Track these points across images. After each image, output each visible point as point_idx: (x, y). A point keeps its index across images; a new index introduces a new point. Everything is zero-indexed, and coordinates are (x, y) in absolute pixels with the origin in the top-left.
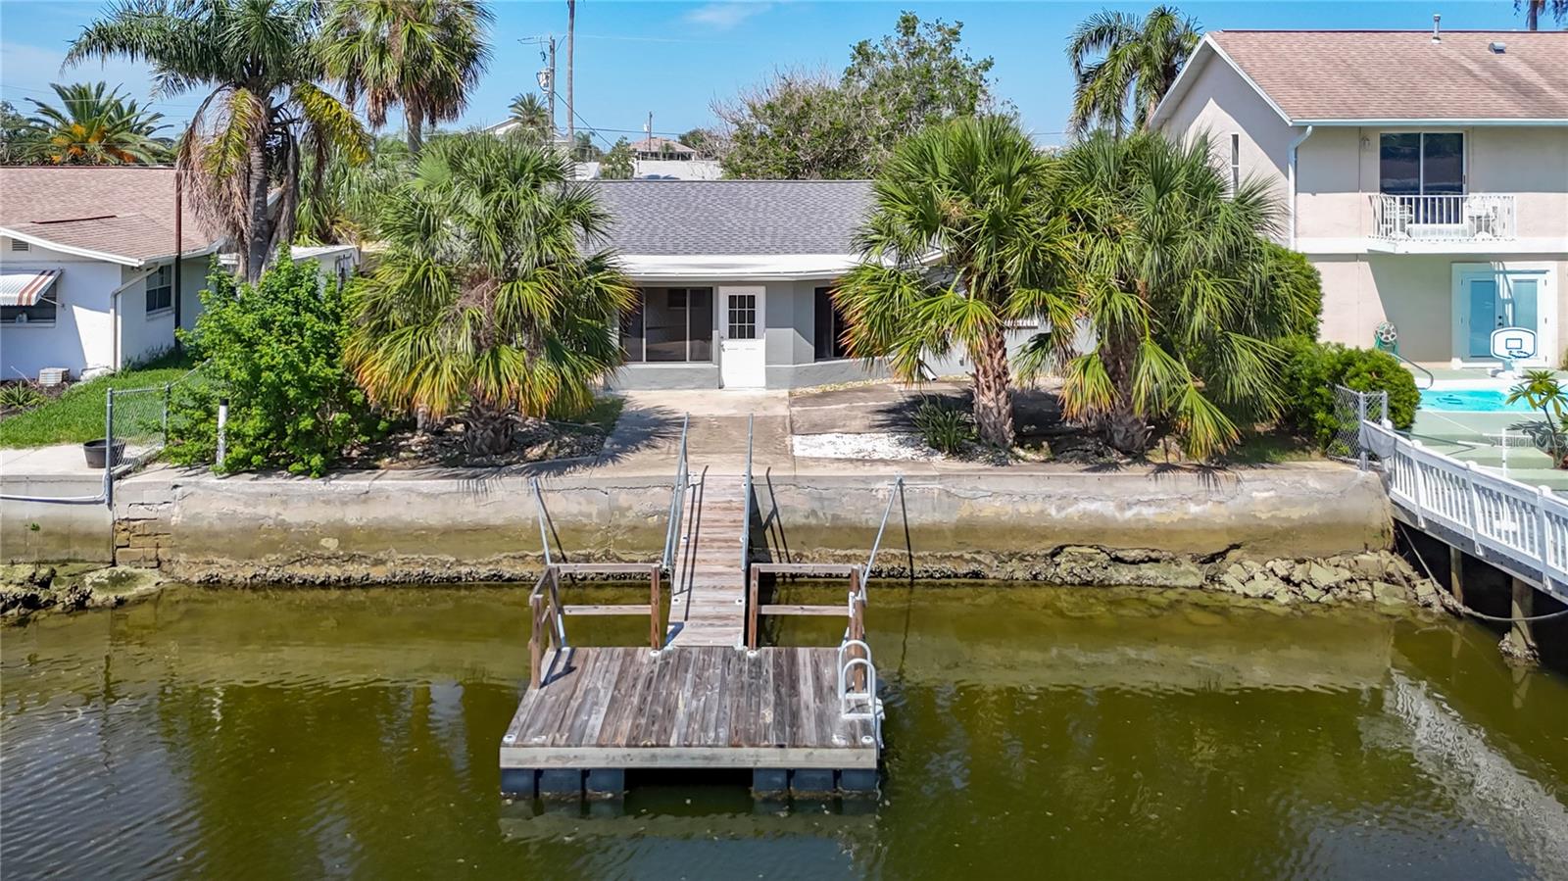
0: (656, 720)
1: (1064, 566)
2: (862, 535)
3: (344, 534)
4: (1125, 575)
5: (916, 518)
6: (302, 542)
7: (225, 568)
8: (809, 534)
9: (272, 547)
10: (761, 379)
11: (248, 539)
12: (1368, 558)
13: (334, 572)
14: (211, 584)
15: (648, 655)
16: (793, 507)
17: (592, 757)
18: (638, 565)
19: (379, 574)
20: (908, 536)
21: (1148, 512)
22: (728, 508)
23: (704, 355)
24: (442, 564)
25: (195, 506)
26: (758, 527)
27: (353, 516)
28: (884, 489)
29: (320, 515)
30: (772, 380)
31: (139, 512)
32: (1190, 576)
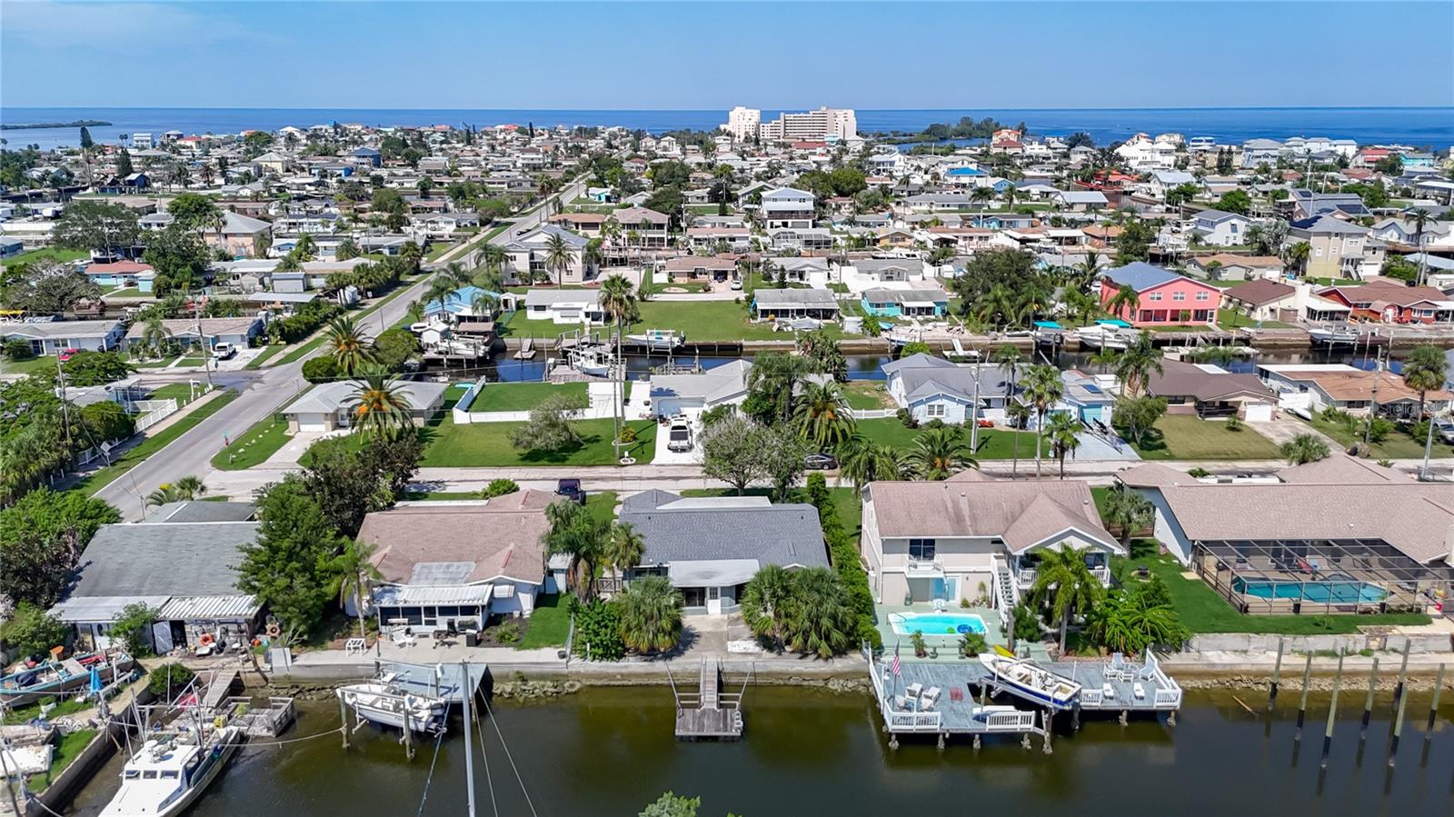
0: (702, 727)
1: (792, 682)
2: (745, 674)
3: (622, 675)
4: (806, 683)
5: (757, 671)
6: (612, 676)
7: (593, 682)
8: (731, 674)
9: (605, 677)
10: (719, 611)
11: (598, 676)
12: (862, 680)
13: (620, 683)
14: (591, 686)
15: (698, 711)
16: (728, 668)
17: (690, 734)
18: (691, 680)
19: (630, 683)
20: (755, 675)
21: (812, 670)
22: (712, 672)
23: (702, 604)
24: (645, 681)
25: (587, 669)
26: (719, 672)
27: (624, 671)
28: (750, 664)
29: (615, 671)
30: (723, 612)
31: (574, 670)
32: (821, 683)
